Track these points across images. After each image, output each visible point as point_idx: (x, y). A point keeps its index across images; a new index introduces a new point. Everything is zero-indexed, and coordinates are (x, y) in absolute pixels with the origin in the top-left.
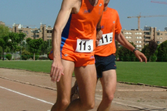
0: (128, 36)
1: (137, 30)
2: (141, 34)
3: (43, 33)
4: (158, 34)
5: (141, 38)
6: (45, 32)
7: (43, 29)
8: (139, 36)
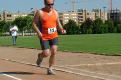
0: (67, 16)
1: (73, 12)
2: (75, 14)
3: (4, 17)
4: (88, 14)
5: (75, 17)
6: (6, 16)
7: (4, 14)
8: (74, 16)
